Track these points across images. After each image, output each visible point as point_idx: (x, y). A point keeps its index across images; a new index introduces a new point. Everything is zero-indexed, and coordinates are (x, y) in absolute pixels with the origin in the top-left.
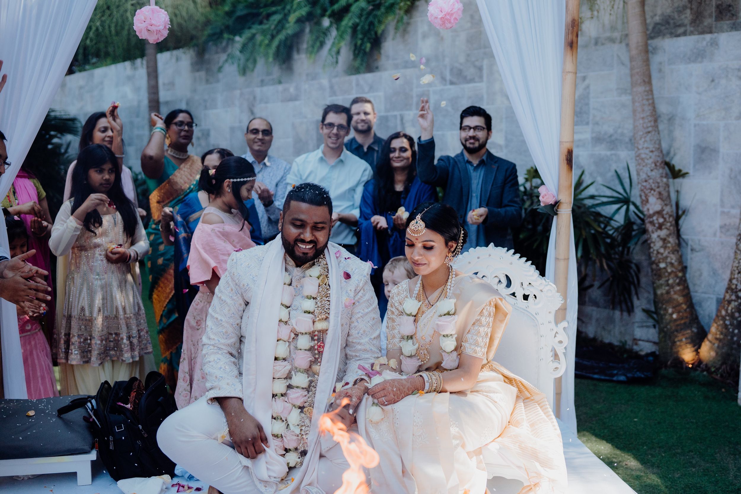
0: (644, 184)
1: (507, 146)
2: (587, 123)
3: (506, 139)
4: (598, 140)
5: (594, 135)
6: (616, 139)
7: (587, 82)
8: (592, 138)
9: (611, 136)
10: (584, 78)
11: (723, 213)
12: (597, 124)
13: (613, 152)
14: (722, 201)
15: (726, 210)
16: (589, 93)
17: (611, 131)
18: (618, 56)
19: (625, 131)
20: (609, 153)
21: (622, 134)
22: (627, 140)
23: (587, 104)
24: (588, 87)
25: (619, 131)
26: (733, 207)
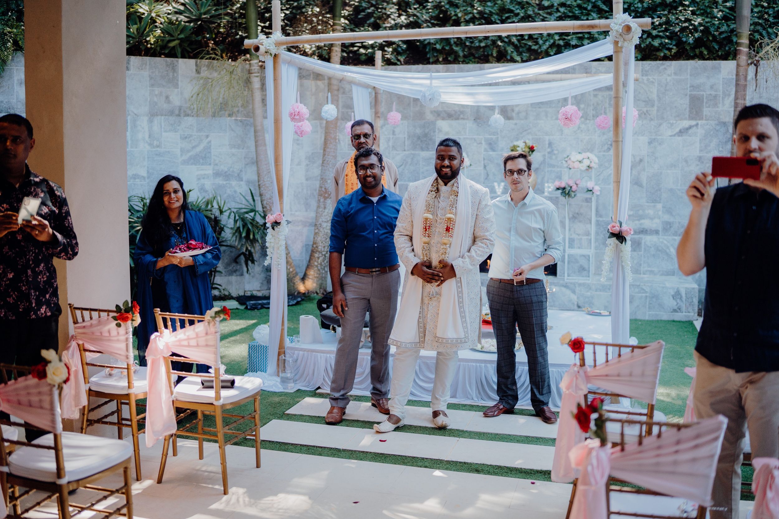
0: (269, 200)
1: (148, 178)
2: (210, 164)
3: (148, 172)
4: (217, 174)
5: (215, 172)
6: (229, 174)
7: (209, 139)
8: (214, 173)
9: (226, 172)
10: (207, 136)
11: (291, 214)
12: (217, 165)
13: (227, 182)
14: (291, 208)
15: (293, 213)
16: (211, 146)
17: (226, 169)
18: (230, 126)
19: (235, 170)
20: (225, 183)
21: (233, 172)
22: (236, 175)
23: (210, 153)
24: (210, 142)
25: (231, 169)
26: (296, 211)
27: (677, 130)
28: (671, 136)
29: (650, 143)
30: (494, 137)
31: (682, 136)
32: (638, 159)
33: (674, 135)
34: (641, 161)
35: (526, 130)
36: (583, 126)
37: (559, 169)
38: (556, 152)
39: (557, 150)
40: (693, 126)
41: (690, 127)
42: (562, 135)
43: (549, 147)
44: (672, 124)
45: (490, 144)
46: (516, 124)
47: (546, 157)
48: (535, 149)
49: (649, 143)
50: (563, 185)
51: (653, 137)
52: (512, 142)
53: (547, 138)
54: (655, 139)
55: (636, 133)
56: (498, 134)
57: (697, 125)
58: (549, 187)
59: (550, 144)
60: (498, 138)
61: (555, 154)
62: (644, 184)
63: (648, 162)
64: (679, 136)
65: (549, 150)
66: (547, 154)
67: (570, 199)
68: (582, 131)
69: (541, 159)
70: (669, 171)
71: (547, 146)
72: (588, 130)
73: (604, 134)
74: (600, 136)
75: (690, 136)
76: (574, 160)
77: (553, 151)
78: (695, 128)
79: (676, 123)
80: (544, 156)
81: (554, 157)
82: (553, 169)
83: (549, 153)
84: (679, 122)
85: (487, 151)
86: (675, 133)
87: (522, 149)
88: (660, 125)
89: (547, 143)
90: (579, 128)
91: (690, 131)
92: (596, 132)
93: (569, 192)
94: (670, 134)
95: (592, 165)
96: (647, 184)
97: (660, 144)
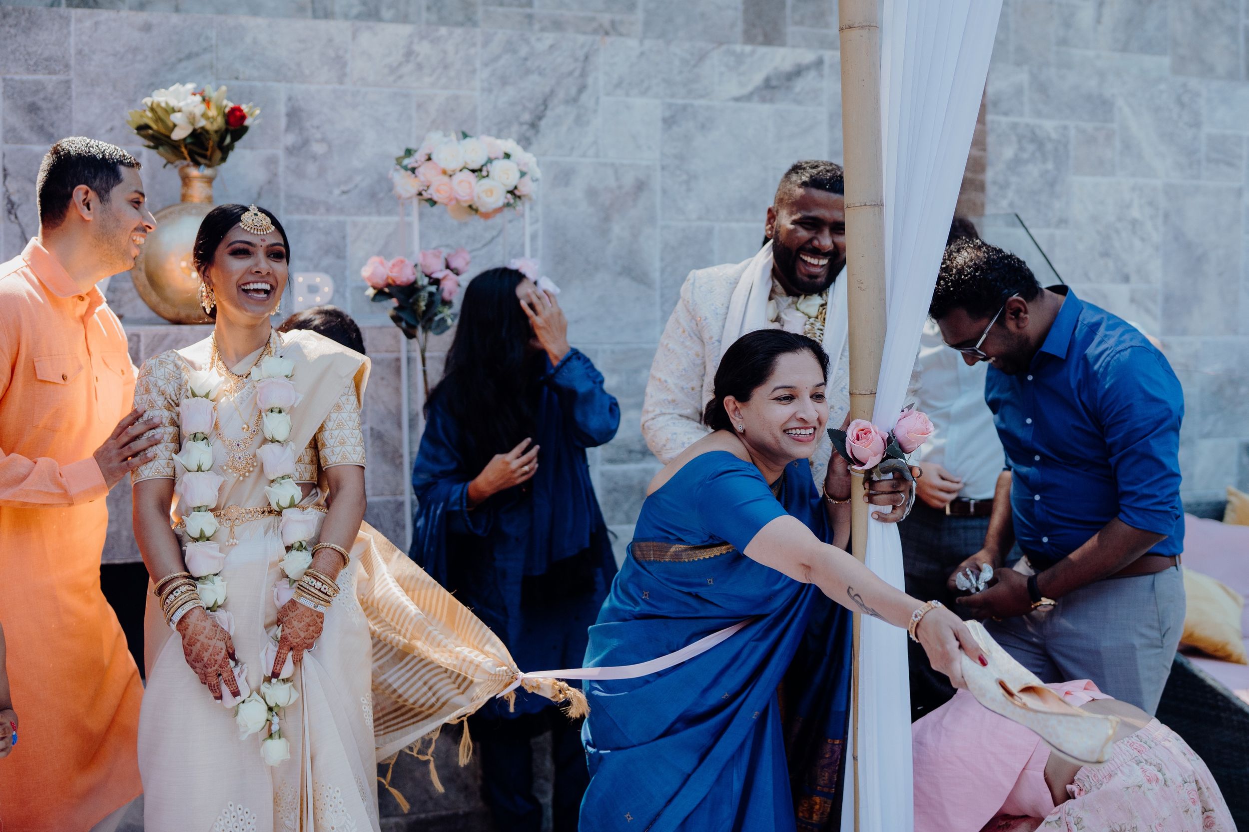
27: (758, 79)
28: (737, 99)
29: (669, 122)
30: (49, 81)
31: (772, 101)
32: (629, 180)
33: (748, 98)
34: (641, 186)
35: (189, 57)
36: (424, 49)
37: (333, 218)
38: (318, 148)
39: (323, 140)
40: (808, 68)
41: (798, 72)
42: (341, 80)
43: (288, 129)
44: (740, 58)
45: (33, 109)
46: (147, 28)
47: (281, 169)
48: (247, 122)
49: (665, 120)
50: (405, 276)
51: (680, 102)
52: (132, 102)
53: (281, 90)
54: (685, 108)
55: (618, 85)
56: (67, 66)
57: (819, 63)
58: (313, 289)
59: (294, 116)
60: (68, 83)
61: (314, 158)
62: (656, 275)
63: (664, 192)
64: (763, 100)
65: (290, 139)
66: (280, 153)
67: (431, 334)
68: (420, 67)
69: (259, 175)
70: (734, 225)
71: (283, 122)
72: (446, 67)
73: (504, 81)
74: (490, 91)
75: (799, 102)
76: (451, 166)
77: (306, 142)
78: (812, 74)
79: (753, 53)
80: (271, 161)
81: (311, 168)
82: (310, 218)
83: (291, 151)
84: (762, 50)
85: (22, 141)
86: (750, 88)
87: (192, 119)
88: (702, 57)
89: (282, 109)
90: (409, 54)
91: (800, 85)
92: (474, 71)
93: (430, 304)
94: (737, 92)
95: (527, 187)
96: (663, 271)
97: (703, 127)
